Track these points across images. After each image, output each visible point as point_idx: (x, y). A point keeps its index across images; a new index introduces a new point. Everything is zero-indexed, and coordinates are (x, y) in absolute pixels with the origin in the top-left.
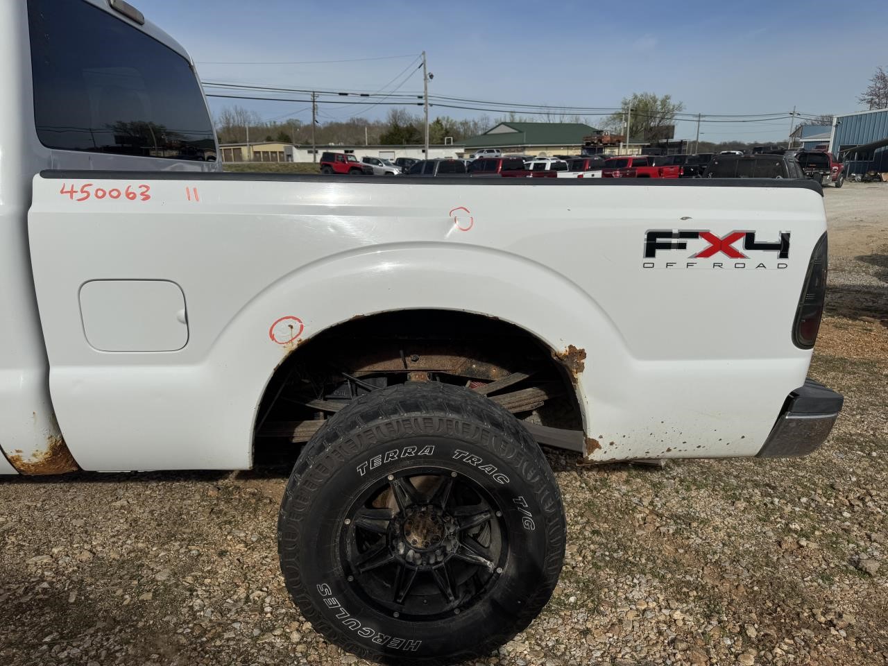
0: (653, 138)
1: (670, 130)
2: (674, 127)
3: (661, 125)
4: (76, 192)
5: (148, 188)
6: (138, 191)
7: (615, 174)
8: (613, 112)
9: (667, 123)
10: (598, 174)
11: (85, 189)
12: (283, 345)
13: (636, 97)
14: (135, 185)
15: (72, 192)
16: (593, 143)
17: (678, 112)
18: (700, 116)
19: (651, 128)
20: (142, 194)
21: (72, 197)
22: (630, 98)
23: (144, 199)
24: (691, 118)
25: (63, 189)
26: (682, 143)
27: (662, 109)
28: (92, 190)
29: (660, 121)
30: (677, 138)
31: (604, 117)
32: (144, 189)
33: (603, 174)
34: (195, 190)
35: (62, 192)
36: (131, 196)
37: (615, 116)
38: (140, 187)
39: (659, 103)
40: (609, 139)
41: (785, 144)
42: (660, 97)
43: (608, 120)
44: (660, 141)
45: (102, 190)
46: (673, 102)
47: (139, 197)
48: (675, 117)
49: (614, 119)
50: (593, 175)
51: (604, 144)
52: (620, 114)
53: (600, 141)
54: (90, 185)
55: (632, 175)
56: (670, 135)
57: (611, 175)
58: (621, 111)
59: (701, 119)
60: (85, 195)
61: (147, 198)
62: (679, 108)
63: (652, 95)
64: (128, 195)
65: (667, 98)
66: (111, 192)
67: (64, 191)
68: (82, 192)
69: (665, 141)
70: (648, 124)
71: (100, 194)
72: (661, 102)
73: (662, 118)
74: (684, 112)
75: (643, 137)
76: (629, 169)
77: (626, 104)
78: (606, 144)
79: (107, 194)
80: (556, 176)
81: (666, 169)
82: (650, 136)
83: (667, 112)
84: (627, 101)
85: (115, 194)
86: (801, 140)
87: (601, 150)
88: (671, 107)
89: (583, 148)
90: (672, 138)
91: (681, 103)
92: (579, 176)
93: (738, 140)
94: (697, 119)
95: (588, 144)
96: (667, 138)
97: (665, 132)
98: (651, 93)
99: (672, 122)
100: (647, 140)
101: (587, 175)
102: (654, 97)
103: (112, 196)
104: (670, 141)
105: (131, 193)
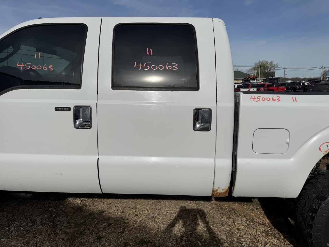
0: (267, 76)
1: (273, 73)
2: (275, 72)
3: (270, 71)
4: (256, 99)
5: (279, 97)
6: (276, 99)
7: (261, 89)
8: (252, 67)
9: (272, 71)
10: (255, 90)
11: (259, 98)
12: (323, 153)
13: (260, 62)
14: (275, 96)
15: (254, 99)
16: (247, 78)
17: (276, 67)
18: (285, 68)
19: (266, 73)
20: (278, 99)
21: (254, 100)
22: (258, 62)
23: (278, 101)
24: (282, 69)
25: (251, 98)
26: (278, 78)
27: (270, 66)
28: (261, 98)
29: (270, 70)
30: (276, 76)
31: (248, 69)
32: (278, 98)
33: (257, 90)
34: (295, 98)
35: (251, 99)
36: (274, 100)
37: (252, 68)
38: (277, 97)
39: (269, 64)
40: (253, 77)
41: (320, 78)
42: (269, 61)
43: (250, 70)
44: (270, 77)
45: (264, 98)
46: (275, 63)
47: (277, 100)
48: (275, 69)
49: (252, 69)
50: (253, 90)
51: (251, 79)
52: (254, 68)
53: (249, 77)
54: (260, 96)
55: (267, 90)
56: (274, 75)
57: (260, 90)
58: (254, 67)
59: (286, 69)
60: (259, 100)
61: (279, 101)
62: (277, 65)
63: (266, 61)
64: (273, 99)
65: (272, 62)
66: (267, 99)
67: (252, 98)
68: (258, 98)
69: (272, 77)
70: (265, 71)
71: (264, 99)
72: (270, 63)
73: (270, 69)
74: (279, 67)
75: (263, 76)
76: (266, 88)
77: (256, 64)
78: (252, 78)
79: (266, 99)
80: (240, 90)
81: (280, 88)
82: (266, 75)
83: (272, 67)
84: (257, 63)
85: (268, 99)
86: (327, 77)
87: (249, 81)
88: (274, 65)
89: (243, 80)
90: (274, 76)
91: (277, 64)
92: (248, 90)
93: (298, 77)
94: (284, 69)
95: (244, 79)
96: (273, 76)
97: (271, 74)
98: (266, 60)
99: (274, 71)
100: (265, 77)
101: (251, 90)
102: (267, 62)
103: (267, 100)
104: (273, 77)
105: (274, 99)
